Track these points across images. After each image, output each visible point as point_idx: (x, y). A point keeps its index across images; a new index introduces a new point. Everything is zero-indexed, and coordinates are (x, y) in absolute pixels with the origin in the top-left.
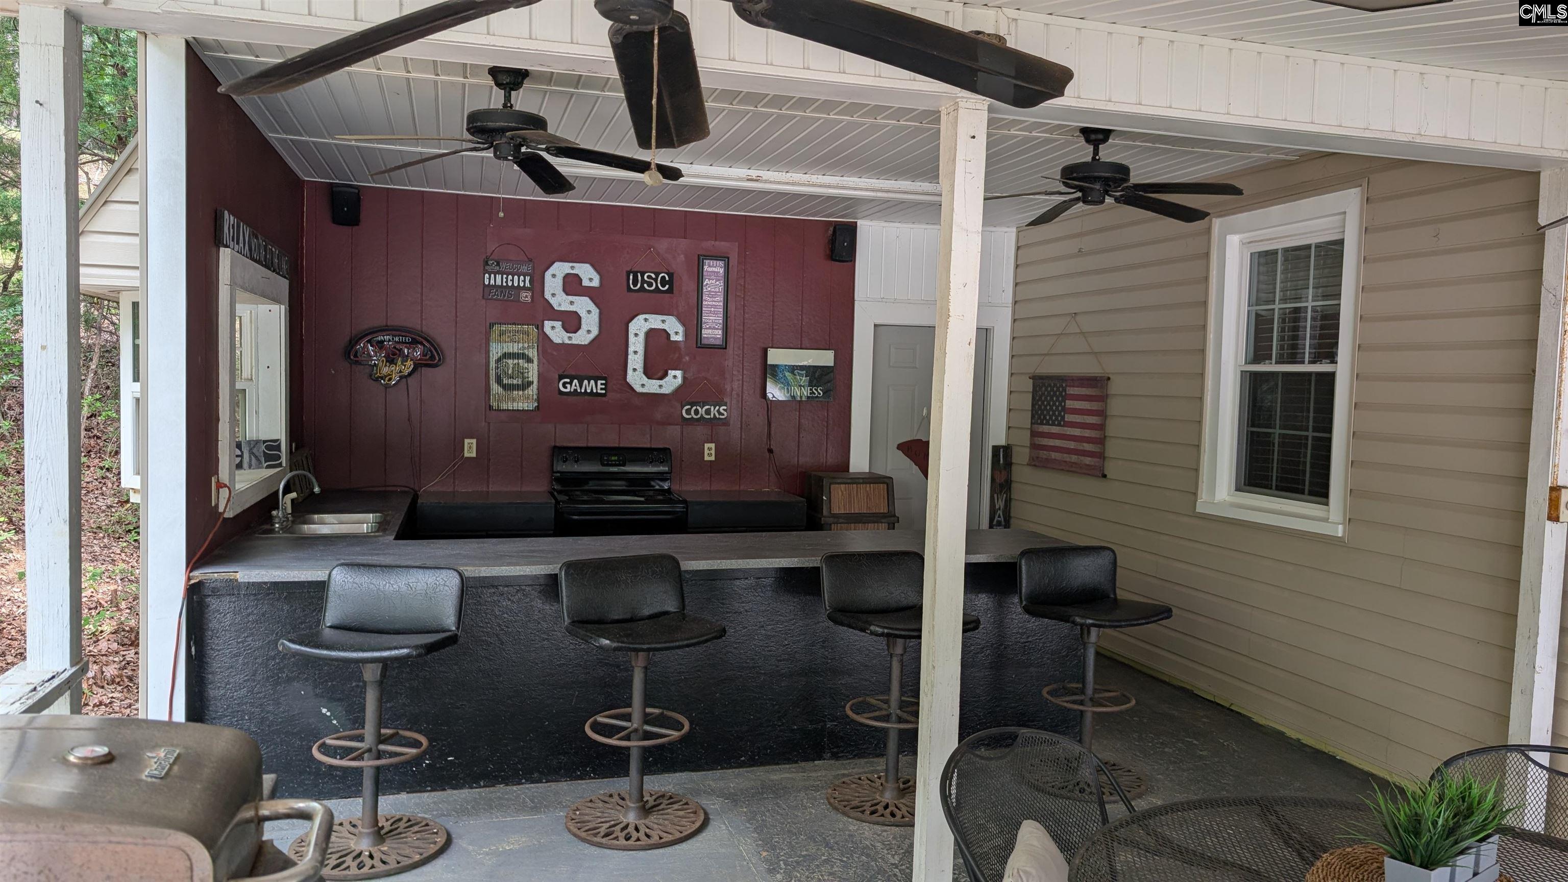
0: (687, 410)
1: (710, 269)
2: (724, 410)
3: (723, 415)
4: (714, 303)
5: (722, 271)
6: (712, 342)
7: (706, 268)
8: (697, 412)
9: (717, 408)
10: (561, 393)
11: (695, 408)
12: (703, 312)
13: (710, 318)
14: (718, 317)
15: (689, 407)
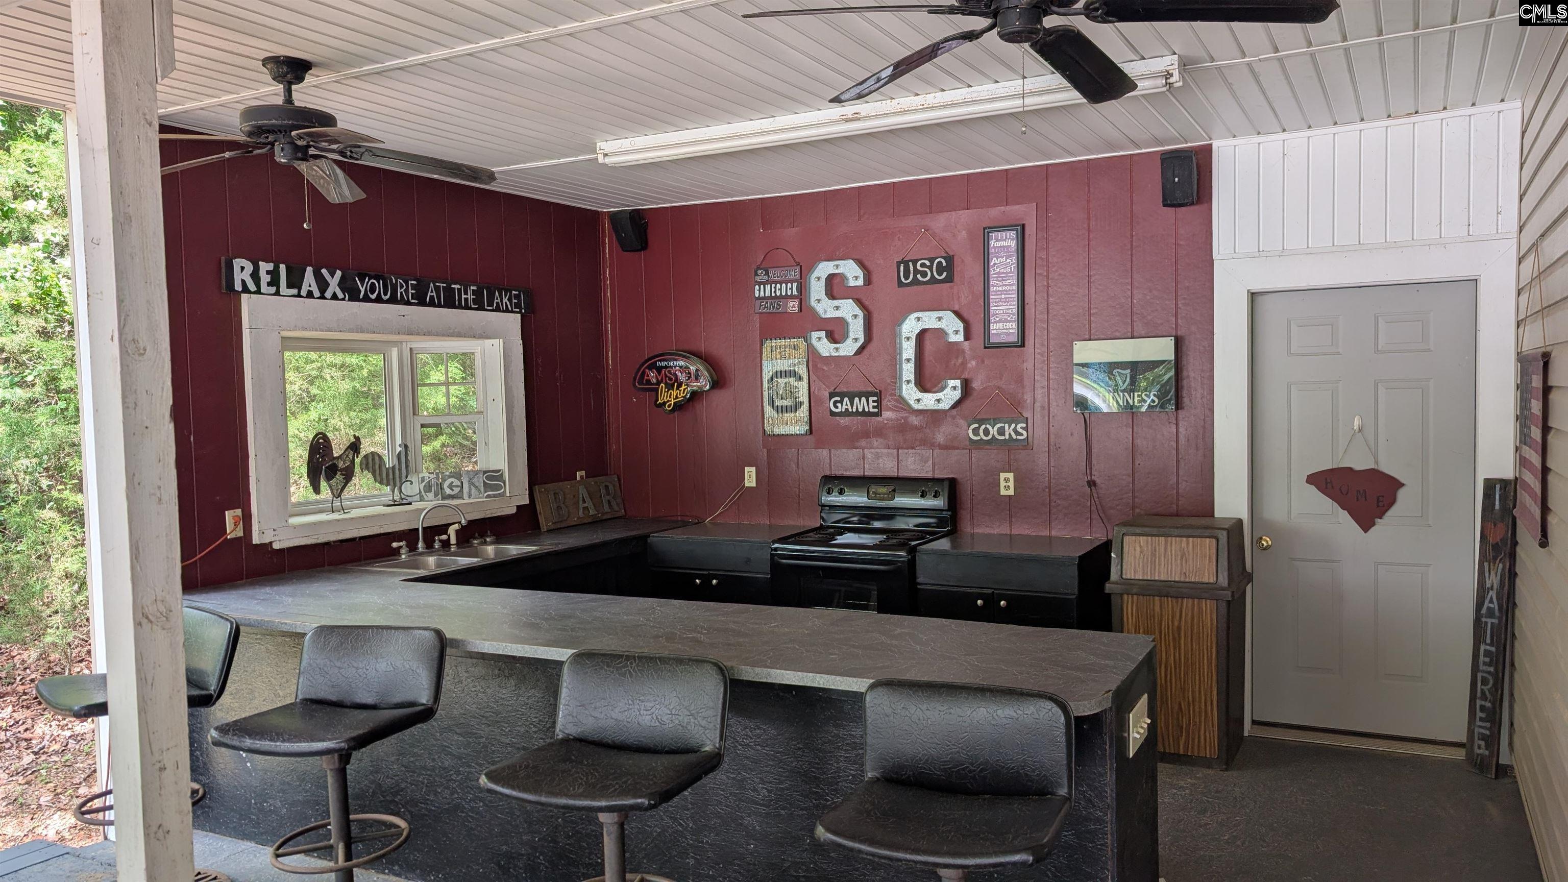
0: (974, 430)
1: (999, 244)
2: (1022, 428)
3: (1022, 435)
4: (1004, 288)
5: (1013, 244)
6: (1004, 339)
7: (992, 243)
8: (986, 432)
9: (1013, 425)
10: (833, 414)
11: (983, 427)
12: (991, 301)
13: (1001, 308)
14: (1010, 305)
15: (977, 425)
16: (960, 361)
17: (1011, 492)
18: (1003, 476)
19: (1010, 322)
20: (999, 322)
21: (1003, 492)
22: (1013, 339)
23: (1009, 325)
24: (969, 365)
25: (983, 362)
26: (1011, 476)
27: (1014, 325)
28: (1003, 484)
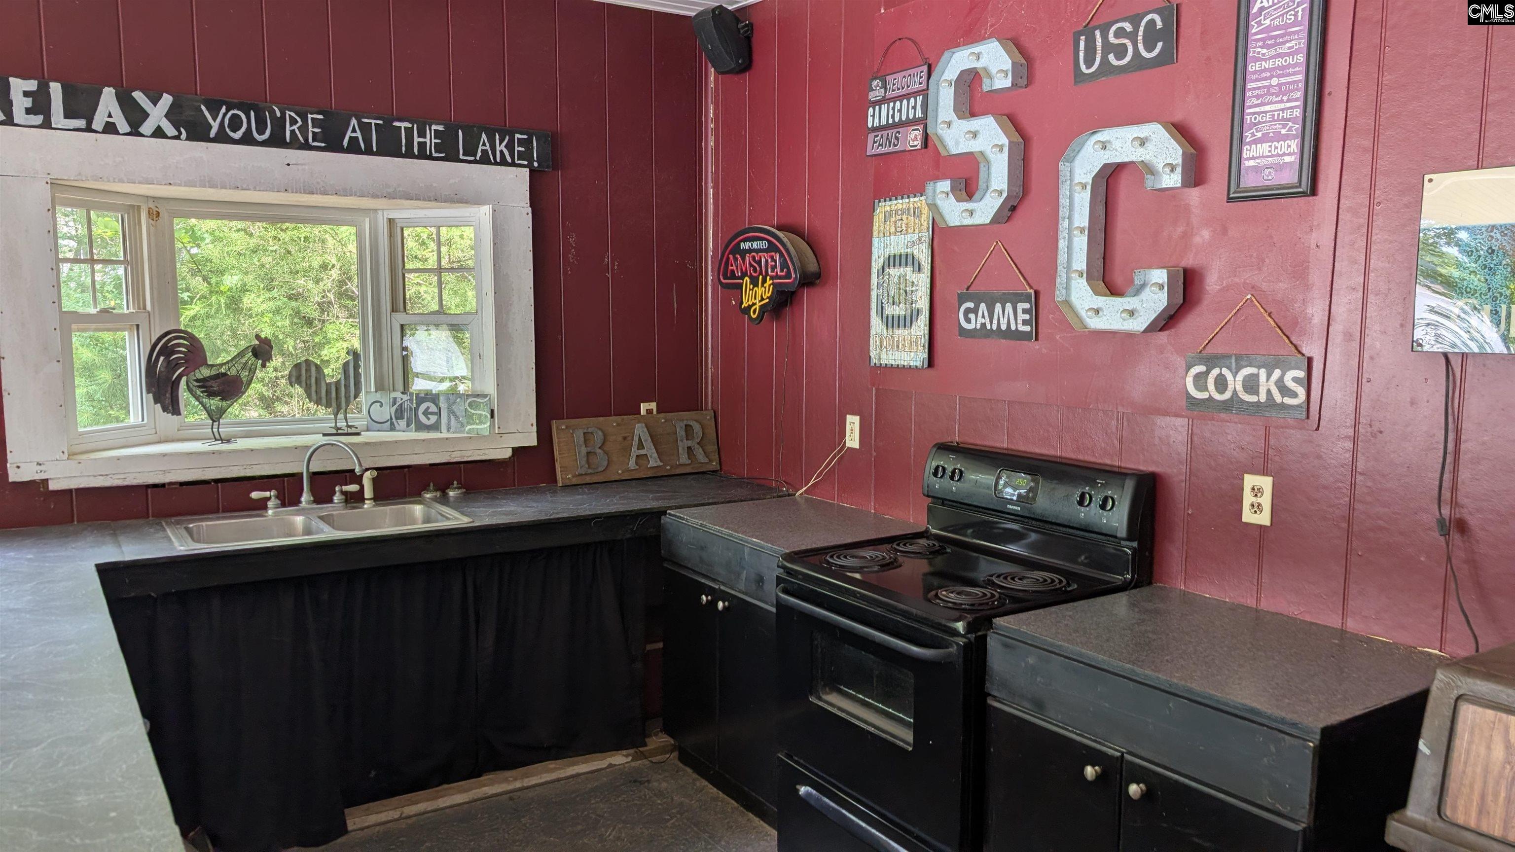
0: (1197, 376)
2: (1295, 380)
3: (1295, 395)
4: (1279, 62)
6: (1271, 178)
8: (1221, 382)
9: (1277, 373)
10: (963, 332)
11: (1215, 372)
12: (1249, 94)
13: (1267, 108)
14: (1289, 101)
15: (1201, 368)
16: (1180, 230)
17: (1264, 519)
18: (1250, 481)
19: (1285, 138)
20: (1264, 139)
21: (1248, 516)
22: (1289, 177)
23: (1282, 147)
24: (1197, 240)
25: (1225, 231)
26: (1266, 483)
27: (1294, 145)
28: (1248, 498)
